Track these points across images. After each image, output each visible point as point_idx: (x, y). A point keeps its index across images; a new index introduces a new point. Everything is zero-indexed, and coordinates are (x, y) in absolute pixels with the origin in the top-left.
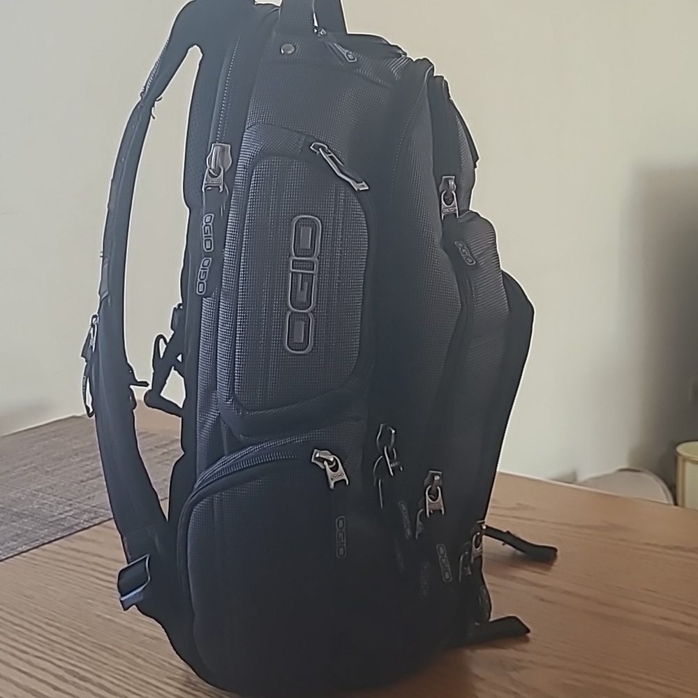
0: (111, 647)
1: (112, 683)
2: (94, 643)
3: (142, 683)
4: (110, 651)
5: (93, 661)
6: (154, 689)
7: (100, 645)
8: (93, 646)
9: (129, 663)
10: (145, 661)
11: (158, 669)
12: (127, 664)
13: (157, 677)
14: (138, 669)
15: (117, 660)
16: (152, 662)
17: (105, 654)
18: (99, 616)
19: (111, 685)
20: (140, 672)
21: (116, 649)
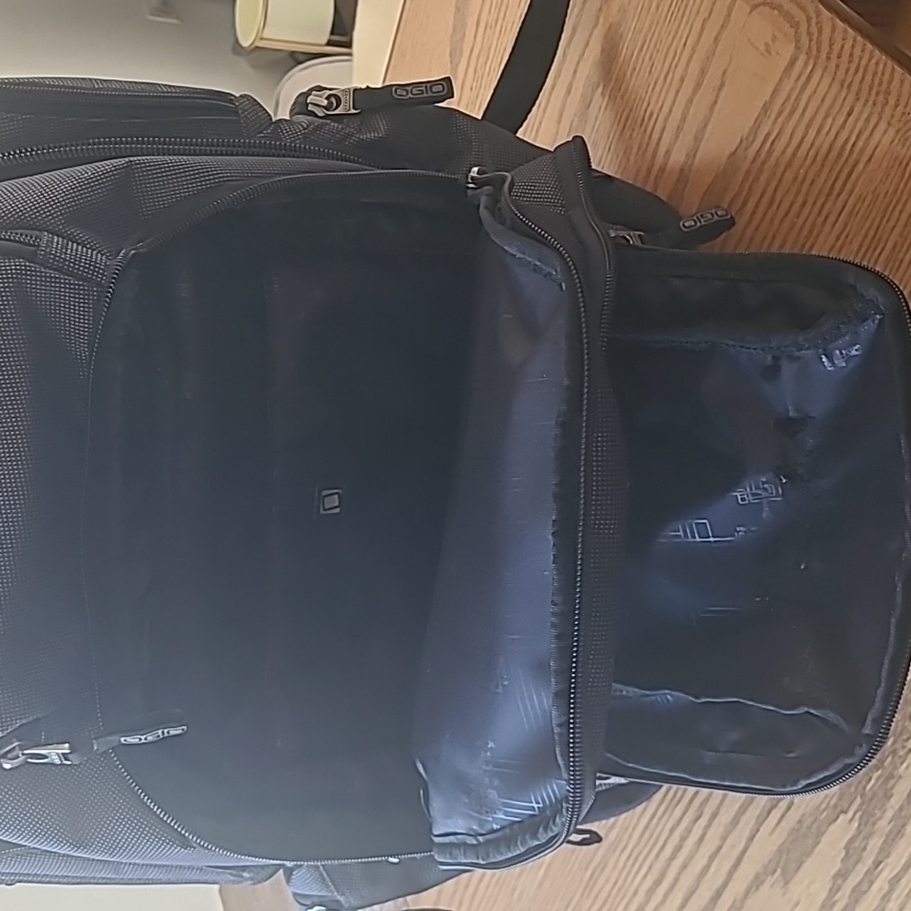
0: (589, 872)
1: (645, 876)
2: (582, 895)
4: (596, 874)
5: (611, 900)
6: (655, 820)
7: (586, 888)
8: (588, 897)
9: (614, 851)
12: (617, 853)
15: (610, 867)
17: (601, 882)
18: (541, 884)
19: (649, 877)
21: (593, 865)
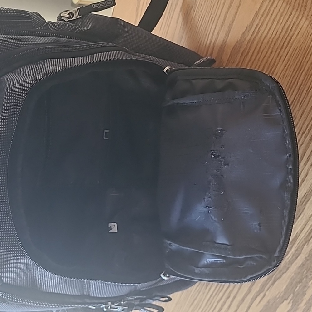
3: (209, 303)
10: (195, 299)
11: (201, 293)
13: (205, 294)
14: (201, 304)
16: (196, 295)
20: (202, 303)
